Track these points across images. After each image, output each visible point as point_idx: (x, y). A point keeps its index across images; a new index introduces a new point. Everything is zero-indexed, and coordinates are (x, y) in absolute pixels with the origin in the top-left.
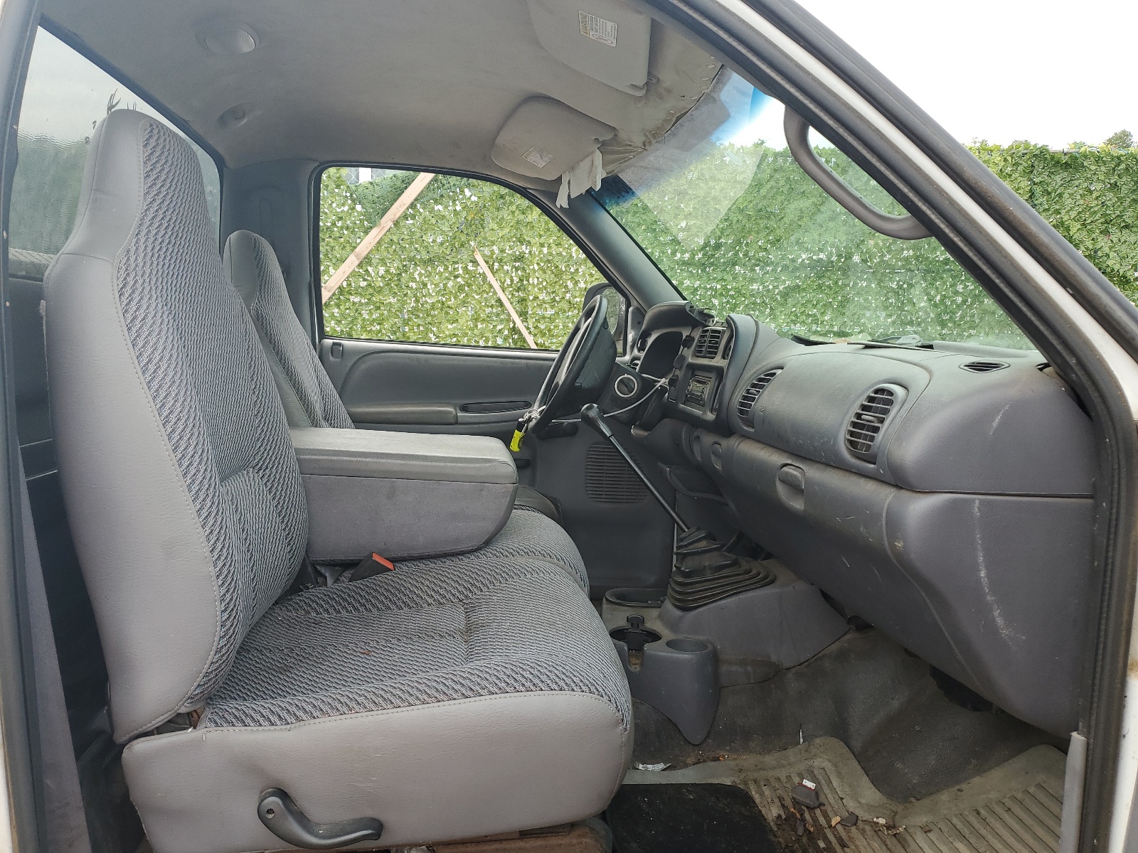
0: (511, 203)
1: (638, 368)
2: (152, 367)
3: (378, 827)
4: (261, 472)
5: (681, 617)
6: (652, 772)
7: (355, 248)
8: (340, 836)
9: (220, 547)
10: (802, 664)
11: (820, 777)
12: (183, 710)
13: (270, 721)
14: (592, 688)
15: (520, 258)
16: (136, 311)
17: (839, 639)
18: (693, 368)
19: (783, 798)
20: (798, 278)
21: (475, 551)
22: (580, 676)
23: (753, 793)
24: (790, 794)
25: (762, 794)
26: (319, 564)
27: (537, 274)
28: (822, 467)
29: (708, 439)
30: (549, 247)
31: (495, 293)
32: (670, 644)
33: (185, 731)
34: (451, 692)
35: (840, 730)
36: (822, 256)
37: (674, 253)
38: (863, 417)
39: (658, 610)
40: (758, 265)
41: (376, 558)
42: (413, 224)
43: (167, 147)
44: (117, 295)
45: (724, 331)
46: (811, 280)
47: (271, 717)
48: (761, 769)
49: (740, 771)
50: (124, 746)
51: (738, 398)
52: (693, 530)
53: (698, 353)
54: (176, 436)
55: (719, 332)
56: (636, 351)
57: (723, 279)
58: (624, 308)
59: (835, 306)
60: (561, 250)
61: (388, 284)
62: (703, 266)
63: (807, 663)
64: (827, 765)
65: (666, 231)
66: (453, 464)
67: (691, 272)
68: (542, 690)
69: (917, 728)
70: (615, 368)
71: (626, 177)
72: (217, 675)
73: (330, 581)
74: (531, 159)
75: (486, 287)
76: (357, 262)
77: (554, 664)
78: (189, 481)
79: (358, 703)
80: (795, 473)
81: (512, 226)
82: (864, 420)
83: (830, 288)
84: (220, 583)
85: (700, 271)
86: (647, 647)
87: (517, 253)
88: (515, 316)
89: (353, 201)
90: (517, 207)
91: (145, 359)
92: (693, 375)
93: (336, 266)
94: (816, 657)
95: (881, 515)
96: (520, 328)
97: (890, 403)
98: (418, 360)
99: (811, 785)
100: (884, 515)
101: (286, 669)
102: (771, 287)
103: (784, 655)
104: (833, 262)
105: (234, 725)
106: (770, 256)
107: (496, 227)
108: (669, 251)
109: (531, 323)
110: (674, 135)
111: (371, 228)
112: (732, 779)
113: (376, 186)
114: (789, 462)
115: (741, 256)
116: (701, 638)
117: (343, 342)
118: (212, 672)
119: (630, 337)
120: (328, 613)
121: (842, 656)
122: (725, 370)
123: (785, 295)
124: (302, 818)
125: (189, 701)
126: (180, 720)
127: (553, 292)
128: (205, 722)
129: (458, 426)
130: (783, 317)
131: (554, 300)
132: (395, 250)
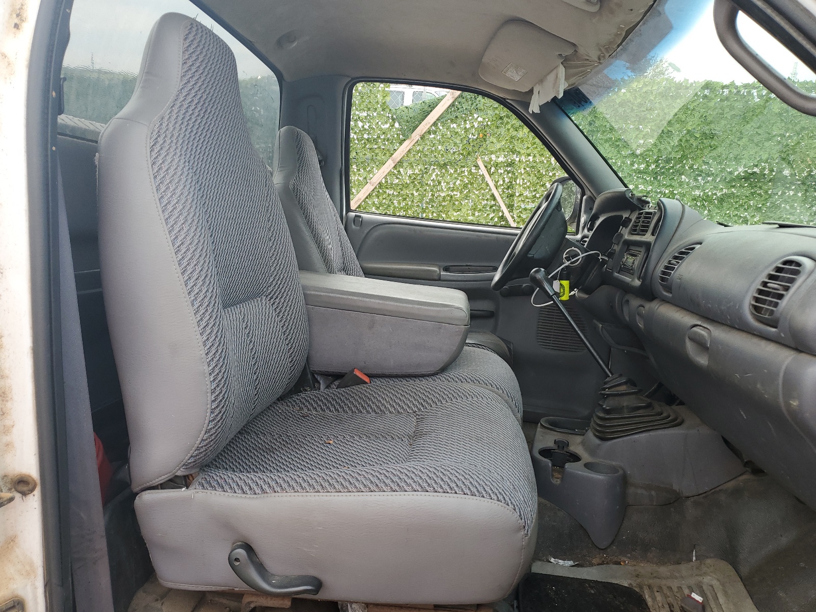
0: (508, 123)
1: (586, 244)
2: (170, 208)
3: (318, 585)
4: (272, 300)
5: (599, 445)
6: (561, 566)
7: (392, 154)
8: (287, 587)
9: (214, 352)
10: (699, 495)
11: (709, 594)
12: (179, 473)
13: (243, 490)
14: (500, 498)
15: (511, 164)
16: (161, 164)
17: (736, 477)
18: (628, 244)
19: (673, 605)
20: (734, 187)
21: (433, 375)
22: (491, 486)
23: (647, 597)
24: (679, 603)
25: (654, 599)
26: (317, 374)
27: (523, 176)
28: (728, 329)
29: (635, 302)
30: (534, 156)
31: (490, 190)
32: (587, 466)
33: (180, 490)
34: (382, 485)
35: (730, 555)
36: (756, 170)
37: (632, 164)
38: (769, 285)
39: (582, 437)
40: (700, 175)
41: (357, 373)
42: (434, 138)
43: (203, 42)
44: (149, 150)
45: (655, 213)
46: (744, 189)
47: (244, 487)
48: (655, 577)
49: (637, 576)
50: (137, 494)
51: (661, 268)
52: (616, 376)
53: (633, 231)
54: (185, 262)
55: (651, 213)
56: (586, 230)
57: (671, 186)
58: (579, 197)
59: (764, 211)
60: (543, 159)
61: (413, 182)
62: (655, 174)
63: (704, 495)
64: (715, 583)
65: (626, 145)
66: (419, 307)
67: (645, 179)
68: (456, 493)
69: (802, 565)
70: (564, 242)
71: (584, 89)
72: (206, 450)
73: (322, 387)
74: (509, 74)
75: (484, 186)
76: (393, 165)
77: (470, 473)
78: (192, 298)
79: (310, 484)
80: (703, 332)
81: (507, 140)
82: (769, 288)
83: (760, 195)
84: (212, 379)
85: (652, 179)
86: (567, 465)
87: (510, 160)
88: (504, 208)
89: (393, 120)
90: (512, 126)
91: (165, 201)
92: (628, 250)
93: (378, 168)
94: (713, 491)
95: (778, 375)
96: (507, 217)
97: (797, 273)
98: (414, 230)
99: (699, 598)
100: (781, 375)
101: (272, 450)
102: (710, 193)
103: (685, 485)
104: (765, 174)
105: (215, 490)
106: (711, 169)
107: (495, 141)
108: (629, 162)
109: (515, 212)
110: (624, 50)
111: (405, 140)
112: (630, 582)
113: (410, 109)
114: (699, 323)
115: (687, 168)
116: (614, 463)
117: (362, 215)
118: (202, 447)
119: (583, 219)
120: (316, 411)
121: (737, 493)
122: (652, 245)
123: (721, 200)
124: (261, 568)
125: (184, 467)
126: (178, 481)
127: (535, 191)
128: (195, 484)
129: (440, 282)
130: (718, 217)
131: (535, 196)
132: (420, 157)
